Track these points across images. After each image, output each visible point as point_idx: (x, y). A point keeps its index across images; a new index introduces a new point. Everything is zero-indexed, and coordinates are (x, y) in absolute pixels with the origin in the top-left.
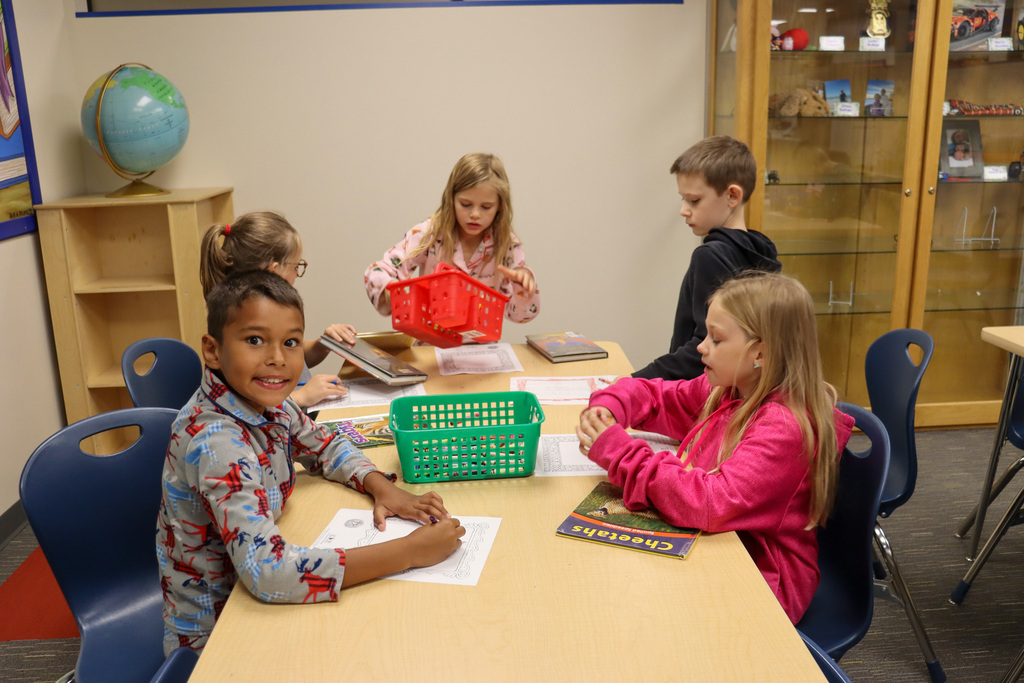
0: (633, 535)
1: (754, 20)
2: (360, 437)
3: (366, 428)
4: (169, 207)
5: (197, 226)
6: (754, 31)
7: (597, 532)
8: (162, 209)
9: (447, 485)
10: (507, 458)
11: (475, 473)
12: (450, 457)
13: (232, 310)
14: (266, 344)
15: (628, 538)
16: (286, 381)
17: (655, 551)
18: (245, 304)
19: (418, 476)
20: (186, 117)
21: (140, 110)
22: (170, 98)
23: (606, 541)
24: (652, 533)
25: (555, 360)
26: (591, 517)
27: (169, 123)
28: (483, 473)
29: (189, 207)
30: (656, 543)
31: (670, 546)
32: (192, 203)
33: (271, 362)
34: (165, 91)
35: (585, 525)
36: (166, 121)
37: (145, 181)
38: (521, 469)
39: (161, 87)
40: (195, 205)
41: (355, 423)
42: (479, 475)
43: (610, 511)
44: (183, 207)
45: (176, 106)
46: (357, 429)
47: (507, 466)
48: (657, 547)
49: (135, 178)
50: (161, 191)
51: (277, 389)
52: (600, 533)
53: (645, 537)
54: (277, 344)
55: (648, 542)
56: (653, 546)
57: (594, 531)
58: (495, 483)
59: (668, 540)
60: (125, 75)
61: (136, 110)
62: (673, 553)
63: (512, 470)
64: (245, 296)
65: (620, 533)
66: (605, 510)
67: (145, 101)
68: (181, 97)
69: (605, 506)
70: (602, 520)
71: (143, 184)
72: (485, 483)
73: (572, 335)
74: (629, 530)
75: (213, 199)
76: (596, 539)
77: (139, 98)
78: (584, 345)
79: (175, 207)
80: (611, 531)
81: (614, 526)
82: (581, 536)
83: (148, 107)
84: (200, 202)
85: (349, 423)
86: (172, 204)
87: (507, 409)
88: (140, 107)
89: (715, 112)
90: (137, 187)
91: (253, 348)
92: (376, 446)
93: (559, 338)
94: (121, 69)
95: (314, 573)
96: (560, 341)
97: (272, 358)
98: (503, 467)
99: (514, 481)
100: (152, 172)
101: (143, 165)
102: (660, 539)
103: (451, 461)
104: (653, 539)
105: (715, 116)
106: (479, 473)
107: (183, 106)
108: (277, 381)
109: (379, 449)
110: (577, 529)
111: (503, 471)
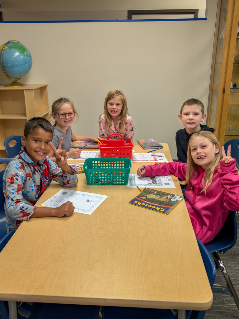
0: (153, 205)
1: (231, 27)
2: (77, 170)
3: (79, 167)
4: (24, 91)
5: (34, 98)
6: (231, 31)
7: (142, 203)
8: (22, 91)
9: (100, 186)
10: (119, 179)
11: (109, 183)
12: (101, 178)
13: (31, 130)
14: (40, 142)
15: (151, 206)
16: (44, 153)
17: (159, 211)
18: (35, 129)
19: (91, 183)
20: (31, 60)
21: (15, 57)
22: (26, 53)
23: (144, 206)
24: (159, 205)
25: (144, 148)
26: (142, 199)
27: (25, 62)
28: (111, 183)
29: (31, 91)
30: (159, 208)
31: (164, 210)
32: (32, 90)
33: (40, 148)
34: (24, 50)
35: (139, 201)
36: (24, 61)
37: (17, 81)
38: (123, 182)
39: (22, 49)
40: (33, 91)
41: (76, 165)
42: (110, 184)
43: (148, 198)
44: (29, 91)
45: (27, 56)
46: (76, 168)
47: (119, 181)
48: (159, 209)
49: (14, 80)
50: (23, 85)
51: (41, 156)
52: (143, 204)
53: (156, 206)
54: (43, 143)
55: (157, 208)
56: (158, 209)
57: (141, 203)
58: (115, 186)
59: (163, 208)
60: (11, 44)
61: (14, 57)
62: (164, 212)
63: (120, 183)
64: (36, 127)
65: (149, 204)
66: (146, 197)
67: (17, 54)
68: (29, 53)
69: (147, 196)
70: (144, 200)
71: (17, 82)
72: (112, 186)
73: (153, 140)
74: (152, 204)
75: (41, 88)
76: (141, 206)
77: (15, 53)
78: (155, 144)
79: (27, 91)
80: (146, 203)
81: (147, 202)
82: (137, 204)
83: (18, 56)
84: (35, 90)
85: (74, 165)
86: (25, 90)
87: (122, 164)
88: (15, 56)
89: (215, 62)
90: (15, 83)
91: (36, 143)
92: (81, 173)
93: (148, 141)
94: (9, 42)
95: (25, 211)
96: (148, 142)
97: (41, 147)
98: (118, 182)
99: (121, 186)
100: (20, 78)
101: (17, 76)
102: (161, 207)
103: (101, 179)
104: (159, 207)
105: (215, 63)
106: (110, 183)
107: (30, 56)
108: (42, 153)
109: (82, 174)
110: (136, 202)
111: (118, 183)
